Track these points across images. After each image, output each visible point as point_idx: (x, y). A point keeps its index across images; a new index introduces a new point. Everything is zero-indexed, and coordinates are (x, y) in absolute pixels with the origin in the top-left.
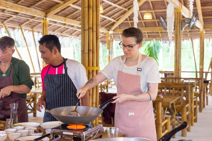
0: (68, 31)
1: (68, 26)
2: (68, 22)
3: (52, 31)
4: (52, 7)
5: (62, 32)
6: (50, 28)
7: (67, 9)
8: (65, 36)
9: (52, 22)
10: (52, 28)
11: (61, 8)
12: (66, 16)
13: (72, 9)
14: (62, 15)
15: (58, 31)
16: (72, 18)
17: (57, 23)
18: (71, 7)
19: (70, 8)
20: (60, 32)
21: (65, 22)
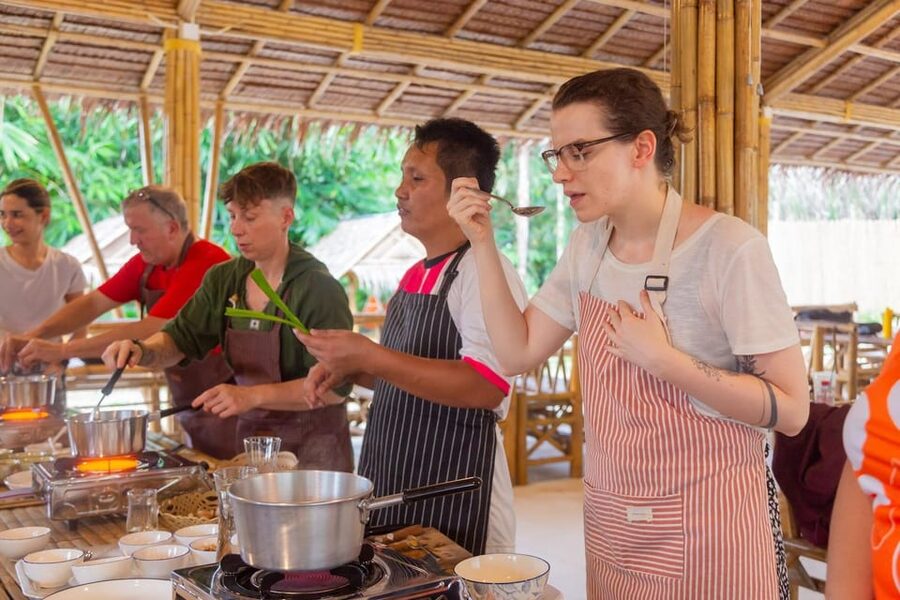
0: (869, 154)
1: (863, 135)
2: (859, 117)
3: (802, 157)
4: (784, 64)
5: (843, 159)
6: (791, 146)
7: (848, 68)
8: (862, 174)
9: (797, 123)
10: (800, 143)
11: (818, 65)
12: (847, 94)
13: (872, 66)
14: (829, 91)
15: (827, 155)
16: (879, 100)
17: (814, 125)
18: (864, 58)
19: (858, 61)
20: (836, 159)
21: (844, 117)
